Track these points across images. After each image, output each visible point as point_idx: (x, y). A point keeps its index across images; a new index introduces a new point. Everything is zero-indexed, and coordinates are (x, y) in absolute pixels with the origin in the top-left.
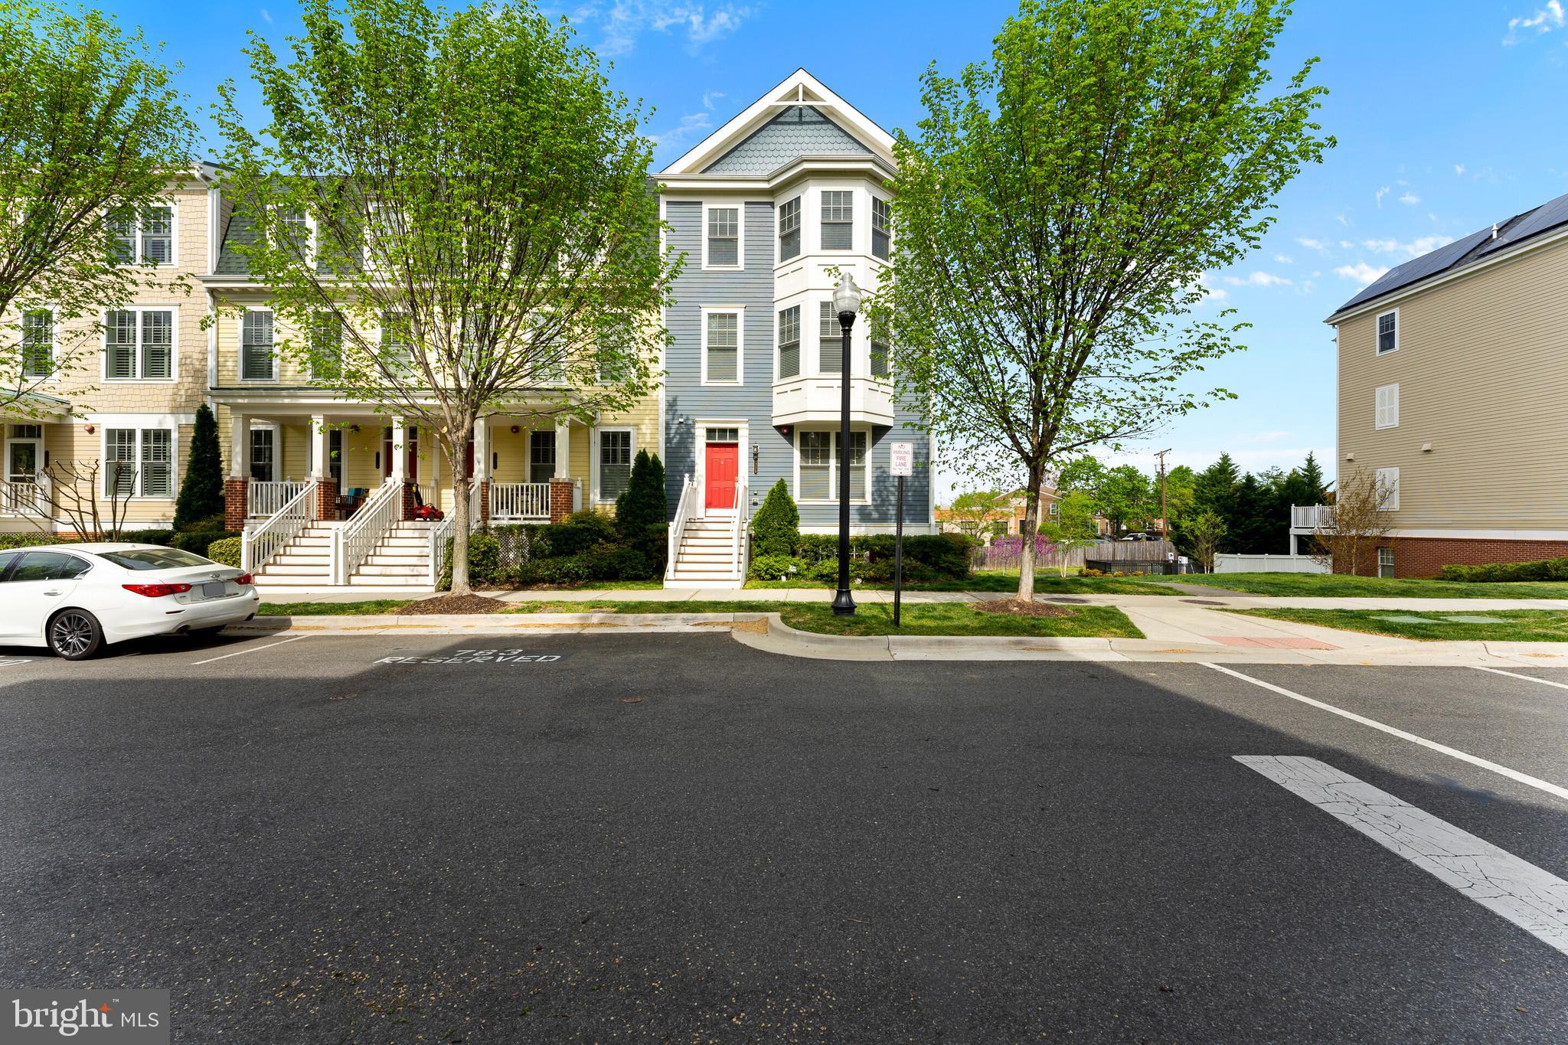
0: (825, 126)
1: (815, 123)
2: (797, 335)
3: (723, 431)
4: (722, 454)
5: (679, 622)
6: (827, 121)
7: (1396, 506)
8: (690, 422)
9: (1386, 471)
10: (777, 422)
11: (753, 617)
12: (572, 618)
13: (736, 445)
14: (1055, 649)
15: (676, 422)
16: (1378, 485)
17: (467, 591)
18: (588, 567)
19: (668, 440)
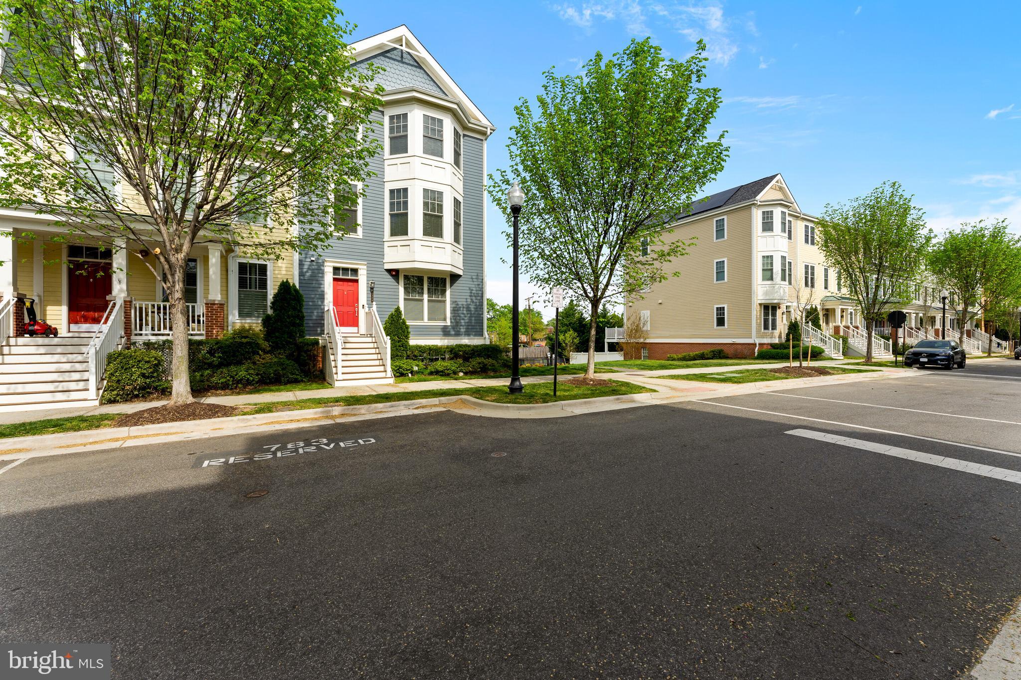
0: (418, 70)
1: (412, 65)
2: (406, 207)
3: (345, 270)
4: (346, 288)
5: (402, 408)
6: (421, 68)
7: (649, 329)
8: (320, 261)
9: (645, 312)
10: (387, 266)
11: (452, 400)
12: (316, 413)
13: (357, 281)
14: (633, 401)
15: (308, 260)
16: (642, 318)
17: (190, 400)
18: (257, 375)
19: (301, 274)
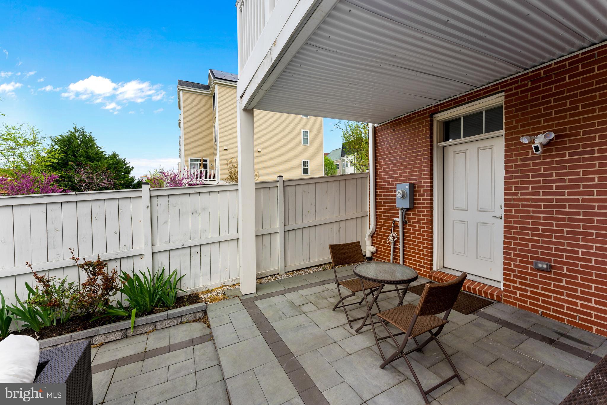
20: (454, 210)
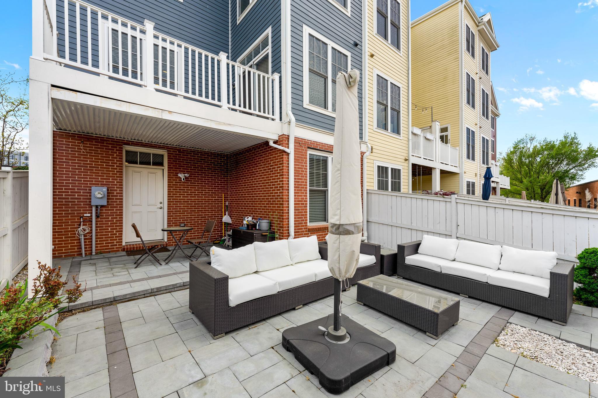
20: (133, 205)
